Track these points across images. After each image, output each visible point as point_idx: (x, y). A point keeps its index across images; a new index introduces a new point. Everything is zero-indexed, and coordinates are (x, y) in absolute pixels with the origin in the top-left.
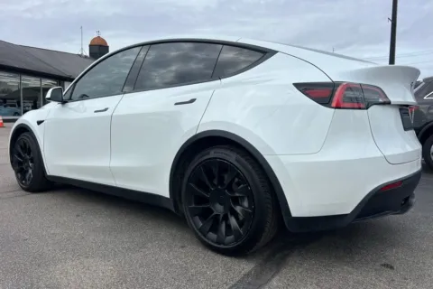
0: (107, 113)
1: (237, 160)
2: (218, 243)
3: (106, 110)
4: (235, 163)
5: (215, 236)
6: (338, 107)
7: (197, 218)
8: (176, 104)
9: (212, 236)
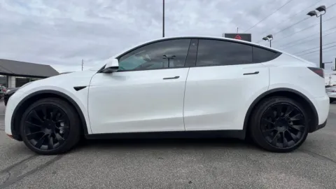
0: (179, 80)
3: (177, 77)
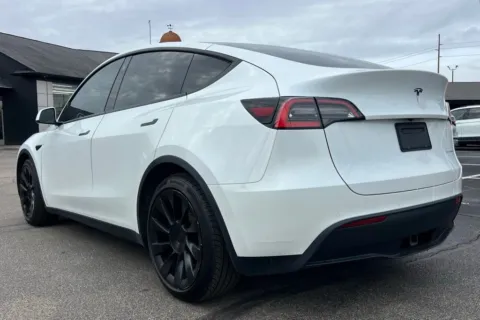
0: (88, 137)
1: (189, 191)
2: (176, 286)
4: (187, 195)
5: (173, 278)
6: (282, 127)
7: (159, 257)
8: (143, 125)
9: (171, 277)
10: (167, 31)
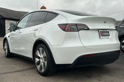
10: (43, 6)
